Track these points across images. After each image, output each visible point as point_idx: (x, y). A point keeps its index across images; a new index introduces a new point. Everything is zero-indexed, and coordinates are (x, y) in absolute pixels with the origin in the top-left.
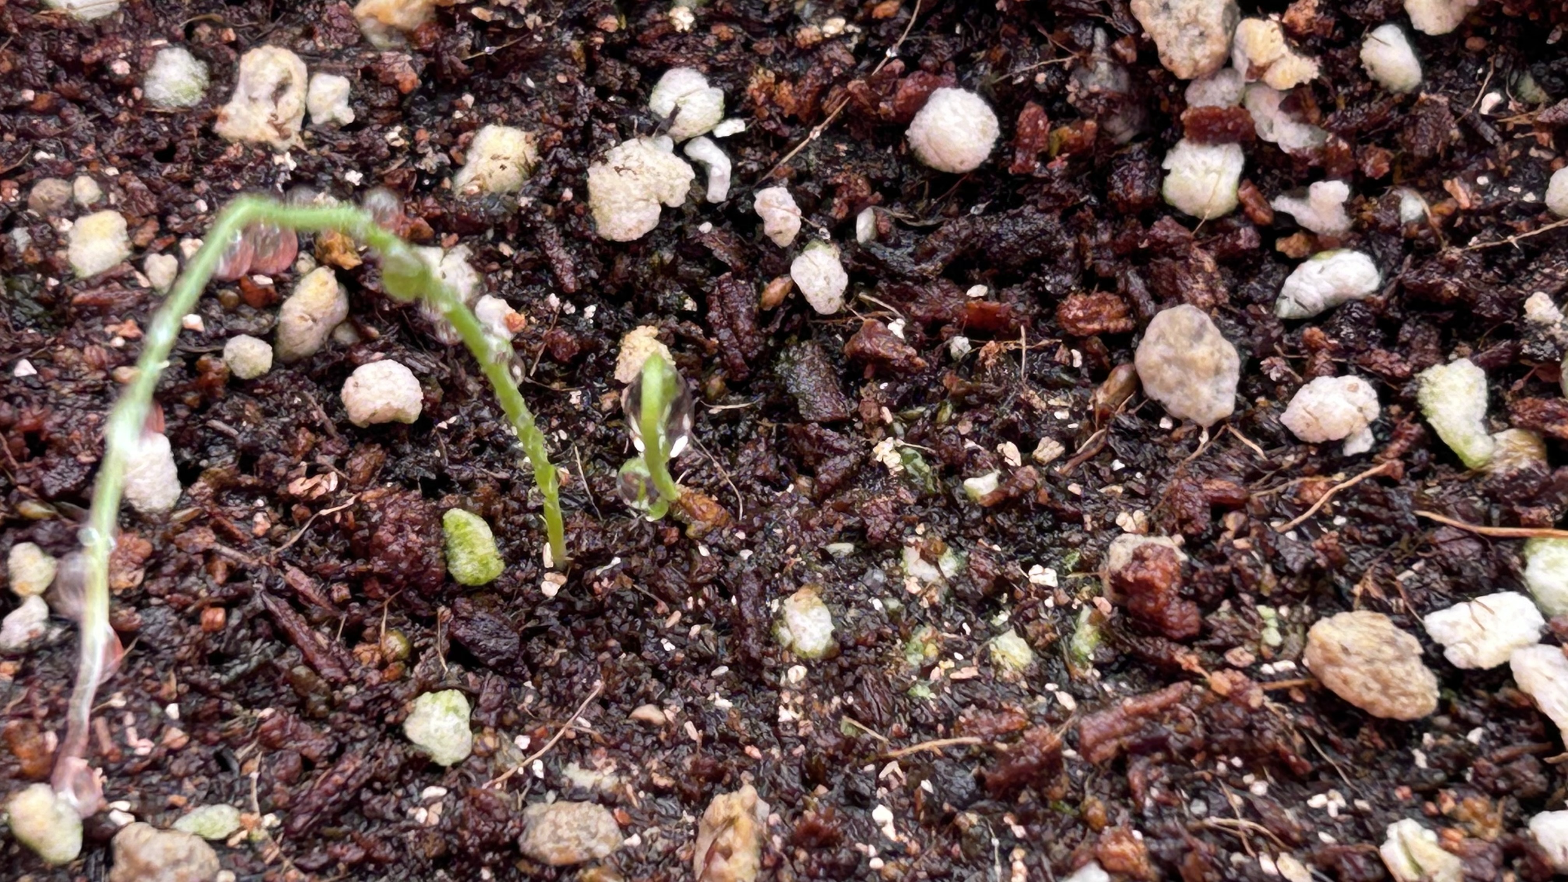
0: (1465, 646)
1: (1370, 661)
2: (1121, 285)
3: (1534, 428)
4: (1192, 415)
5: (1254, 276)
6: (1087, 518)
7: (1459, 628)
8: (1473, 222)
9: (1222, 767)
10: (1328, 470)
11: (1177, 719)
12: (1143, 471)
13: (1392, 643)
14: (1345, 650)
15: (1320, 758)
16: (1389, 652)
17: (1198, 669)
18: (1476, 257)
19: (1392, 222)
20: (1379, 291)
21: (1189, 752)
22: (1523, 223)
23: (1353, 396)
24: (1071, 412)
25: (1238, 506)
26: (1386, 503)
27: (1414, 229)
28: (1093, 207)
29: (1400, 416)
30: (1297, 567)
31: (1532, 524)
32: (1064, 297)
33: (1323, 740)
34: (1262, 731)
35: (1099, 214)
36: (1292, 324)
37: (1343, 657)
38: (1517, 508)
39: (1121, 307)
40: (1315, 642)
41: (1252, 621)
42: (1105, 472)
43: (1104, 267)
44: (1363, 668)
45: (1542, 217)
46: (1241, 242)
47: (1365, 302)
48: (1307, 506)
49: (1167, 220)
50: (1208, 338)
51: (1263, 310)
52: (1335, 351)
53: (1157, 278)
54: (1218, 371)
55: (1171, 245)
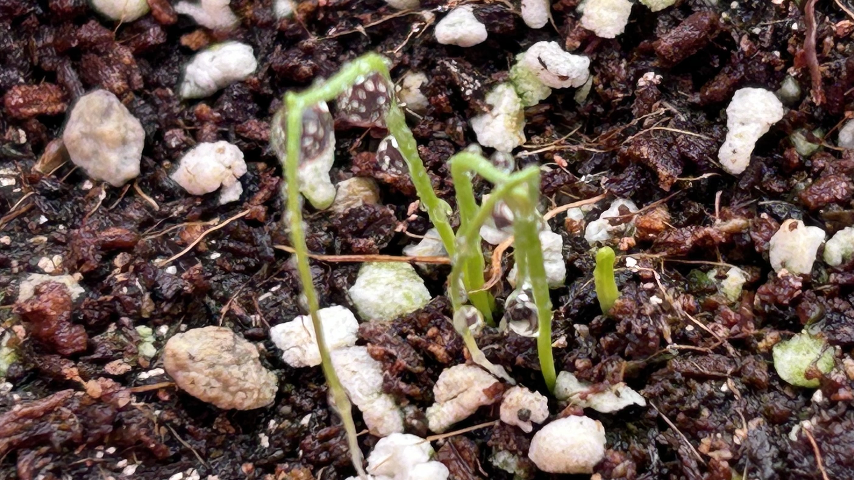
0: (296, 350)
1: (212, 366)
2: (59, 77)
3: (369, 176)
4: (104, 178)
5: (164, 64)
6: (15, 263)
7: (292, 336)
8: (330, 16)
9: (100, 455)
10: (206, 216)
11: (59, 419)
12: (64, 223)
13: (231, 350)
14: (191, 358)
15: (181, 444)
16: (228, 357)
17: (78, 379)
18: (331, 44)
19: (267, 18)
20: (256, 74)
21: (70, 445)
22: (368, 16)
23: (222, 157)
24: (18, 179)
25: (128, 248)
26: (251, 241)
27: (284, 23)
28: (39, 16)
29: (265, 171)
30: (169, 294)
31: (360, 252)
32: (10, 88)
33: (182, 431)
34: (129, 425)
35: (43, 20)
36: (192, 101)
37: (189, 362)
38: (350, 240)
39: (59, 95)
40: (169, 353)
41: (130, 339)
42: (32, 225)
43: (48, 63)
44: (207, 371)
45: (382, 9)
46: (150, 39)
47: (243, 82)
48: (185, 245)
49: (92, 24)
50: (114, 116)
51: (170, 92)
52: (219, 122)
53: (85, 70)
54: (124, 142)
55: (94, 44)
